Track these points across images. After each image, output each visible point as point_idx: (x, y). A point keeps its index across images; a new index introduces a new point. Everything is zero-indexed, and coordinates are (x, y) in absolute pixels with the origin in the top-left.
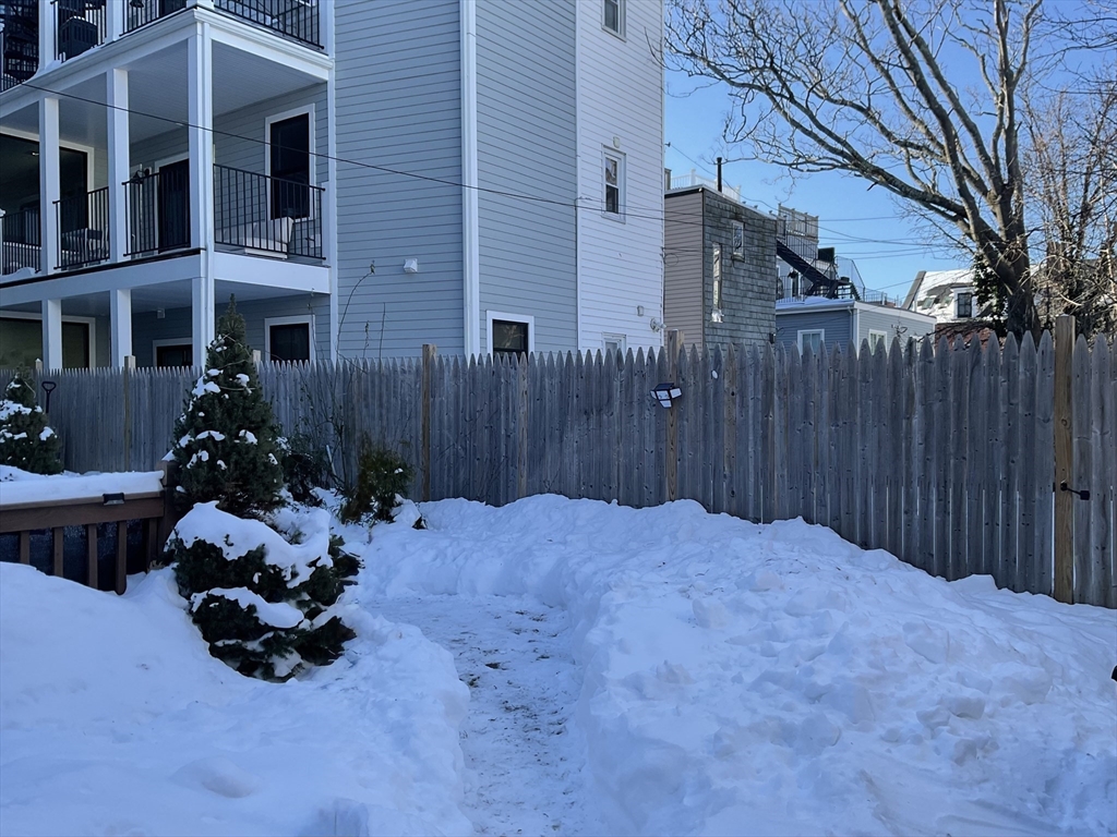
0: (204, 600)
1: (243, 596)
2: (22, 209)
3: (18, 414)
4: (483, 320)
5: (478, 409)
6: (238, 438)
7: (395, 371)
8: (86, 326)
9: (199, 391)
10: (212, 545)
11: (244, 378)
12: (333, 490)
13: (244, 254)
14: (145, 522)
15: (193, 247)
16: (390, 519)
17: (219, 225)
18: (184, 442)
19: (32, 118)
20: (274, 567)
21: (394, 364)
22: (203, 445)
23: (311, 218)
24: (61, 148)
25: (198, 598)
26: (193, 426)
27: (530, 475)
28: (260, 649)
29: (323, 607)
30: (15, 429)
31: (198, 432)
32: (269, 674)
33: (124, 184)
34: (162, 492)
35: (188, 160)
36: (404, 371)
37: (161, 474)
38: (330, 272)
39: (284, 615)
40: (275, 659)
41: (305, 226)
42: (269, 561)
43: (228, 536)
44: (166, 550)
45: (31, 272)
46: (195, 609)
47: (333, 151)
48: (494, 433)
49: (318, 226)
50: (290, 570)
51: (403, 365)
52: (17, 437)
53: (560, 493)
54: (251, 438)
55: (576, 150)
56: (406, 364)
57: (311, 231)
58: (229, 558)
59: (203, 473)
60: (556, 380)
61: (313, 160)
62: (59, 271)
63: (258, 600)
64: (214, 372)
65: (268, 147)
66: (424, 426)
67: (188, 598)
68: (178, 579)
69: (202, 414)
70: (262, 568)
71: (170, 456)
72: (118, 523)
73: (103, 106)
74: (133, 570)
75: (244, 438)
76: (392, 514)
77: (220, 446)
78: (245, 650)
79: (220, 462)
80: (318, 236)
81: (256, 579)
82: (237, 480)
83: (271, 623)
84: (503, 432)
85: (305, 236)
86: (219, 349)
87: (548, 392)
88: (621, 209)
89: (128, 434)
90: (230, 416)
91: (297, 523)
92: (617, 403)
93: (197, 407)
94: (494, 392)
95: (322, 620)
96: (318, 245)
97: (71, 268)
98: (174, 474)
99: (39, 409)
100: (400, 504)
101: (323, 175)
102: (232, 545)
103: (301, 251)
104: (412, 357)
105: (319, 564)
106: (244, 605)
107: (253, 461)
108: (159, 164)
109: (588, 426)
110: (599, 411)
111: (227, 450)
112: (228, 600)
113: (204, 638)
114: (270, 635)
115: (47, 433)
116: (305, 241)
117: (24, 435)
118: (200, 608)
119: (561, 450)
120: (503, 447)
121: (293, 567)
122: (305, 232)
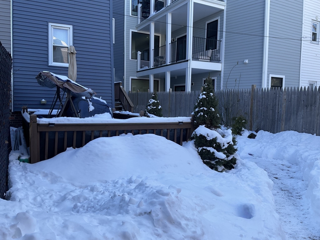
0: (202, 149)
1: (211, 150)
2: (144, 52)
3: (154, 102)
4: (268, 77)
5: (269, 104)
6: (210, 109)
7: (243, 92)
8: (158, 81)
9: (201, 97)
10: (204, 136)
11: (212, 94)
12: (223, 125)
13: (199, 61)
14: (187, 129)
15: (186, 59)
16: (241, 135)
17: (193, 53)
18: (197, 110)
19: (148, 28)
20: (219, 143)
21: (243, 91)
22: (202, 111)
23: (217, 49)
24: (155, 36)
25: (200, 149)
26: (199, 106)
27: (285, 124)
28: (215, 163)
29: (230, 155)
30: (153, 106)
31: (200, 108)
32: (216, 169)
33: (170, 44)
34: (191, 122)
35: (186, 35)
36: (245, 93)
37: (191, 118)
38: (222, 64)
39: (221, 155)
40: (218, 166)
41: (215, 52)
42: (218, 141)
43: (208, 134)
44: (192, 136)
45: (147, 68)
46: (199, 151)
47: (224, 30)
48: (274, 111)
49: (219, 52)
50: (223, 144)
51: (245, 91)
52: (154, 108)
53: (296, 131)
54: (213, 110)
55: (302, 22)
56: (246, 91)
57: (217, 53)
58: (208, 140)
59: (202, 118)
60: (296, 96)
61: (219, 33)
62: (153, 67)
63: (215, 151)
64: (204, 92)
65: (206, 30)
66: (251, 109)
67: (198, 149)
68: (195, 143)
69: (201, 103)
70: (216, 143)
71: (193, 113)
72: (181, 129)
73: (165, 23)
74: (184, 141)
75: (211, 110)
76: (241, 133)
77: (206, 111)
78: (211, 163)
79: (206, 115)
80: (219, 54)
81: (214, 145)
82: (209, 120)
83: (218, 157)
84: (277, 111)
85: (215, 55)
86: (206, 87)
87: (293, 99)
88: (317, 40)
89: (169, 108)
90: (208, 104)
91: (223, 132)
92: (318, 103)
93: (200, 101)
94: (274, 99)
95: (230, 158)
96: (219, 57)
97: (156, 66)
98: (194, 118)
99: (158, 101)
100: (243, 131)
101: (221, 37)
102: (209, 136)
103: (214, 59)
104: (248, 88)
105: (230, 143)
106: (211, 151)
107: (213, 116)
108: (177, 38)
109: (307, 110)
110: (311, 106)
111: (207, 112)
112: (208, 150)
113: (201, 159)
114: (218, 160)
115: (160, 107)
116: (215, 56)
117: (155, 107)
118: (200, 151)
119: (297, 118)
120: (277, 116)
121: (223, 143)
122: (215, 54)
